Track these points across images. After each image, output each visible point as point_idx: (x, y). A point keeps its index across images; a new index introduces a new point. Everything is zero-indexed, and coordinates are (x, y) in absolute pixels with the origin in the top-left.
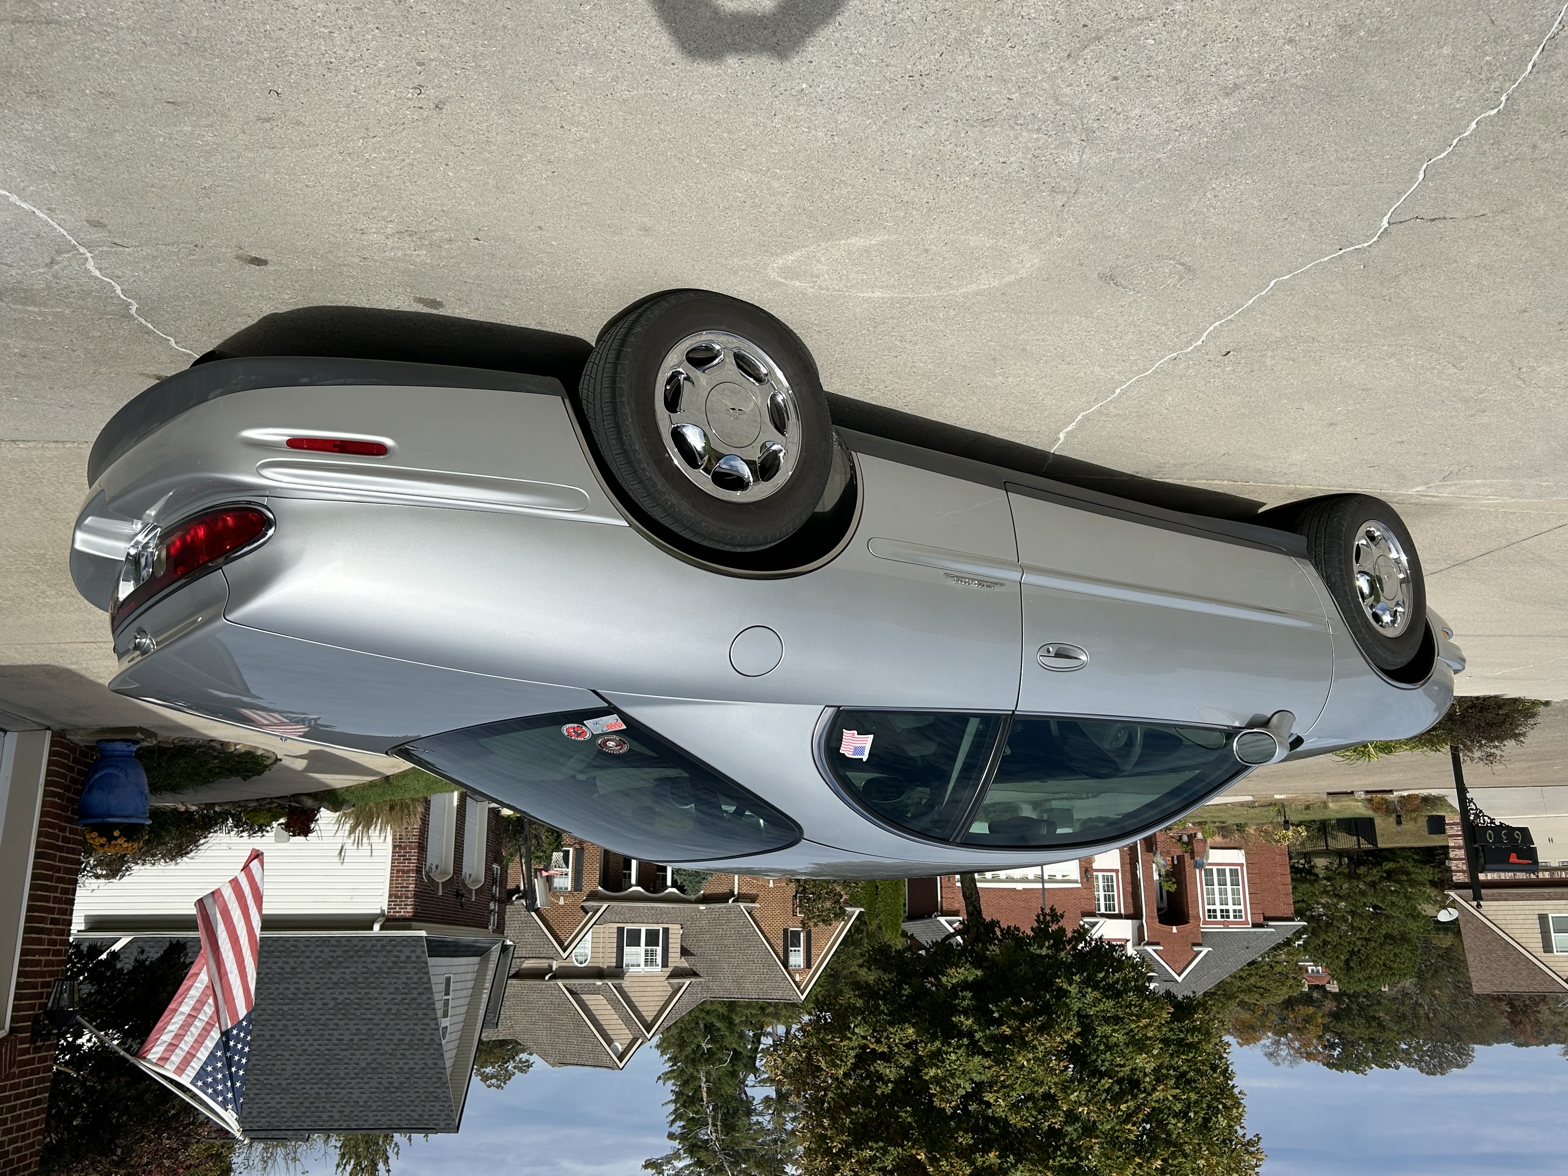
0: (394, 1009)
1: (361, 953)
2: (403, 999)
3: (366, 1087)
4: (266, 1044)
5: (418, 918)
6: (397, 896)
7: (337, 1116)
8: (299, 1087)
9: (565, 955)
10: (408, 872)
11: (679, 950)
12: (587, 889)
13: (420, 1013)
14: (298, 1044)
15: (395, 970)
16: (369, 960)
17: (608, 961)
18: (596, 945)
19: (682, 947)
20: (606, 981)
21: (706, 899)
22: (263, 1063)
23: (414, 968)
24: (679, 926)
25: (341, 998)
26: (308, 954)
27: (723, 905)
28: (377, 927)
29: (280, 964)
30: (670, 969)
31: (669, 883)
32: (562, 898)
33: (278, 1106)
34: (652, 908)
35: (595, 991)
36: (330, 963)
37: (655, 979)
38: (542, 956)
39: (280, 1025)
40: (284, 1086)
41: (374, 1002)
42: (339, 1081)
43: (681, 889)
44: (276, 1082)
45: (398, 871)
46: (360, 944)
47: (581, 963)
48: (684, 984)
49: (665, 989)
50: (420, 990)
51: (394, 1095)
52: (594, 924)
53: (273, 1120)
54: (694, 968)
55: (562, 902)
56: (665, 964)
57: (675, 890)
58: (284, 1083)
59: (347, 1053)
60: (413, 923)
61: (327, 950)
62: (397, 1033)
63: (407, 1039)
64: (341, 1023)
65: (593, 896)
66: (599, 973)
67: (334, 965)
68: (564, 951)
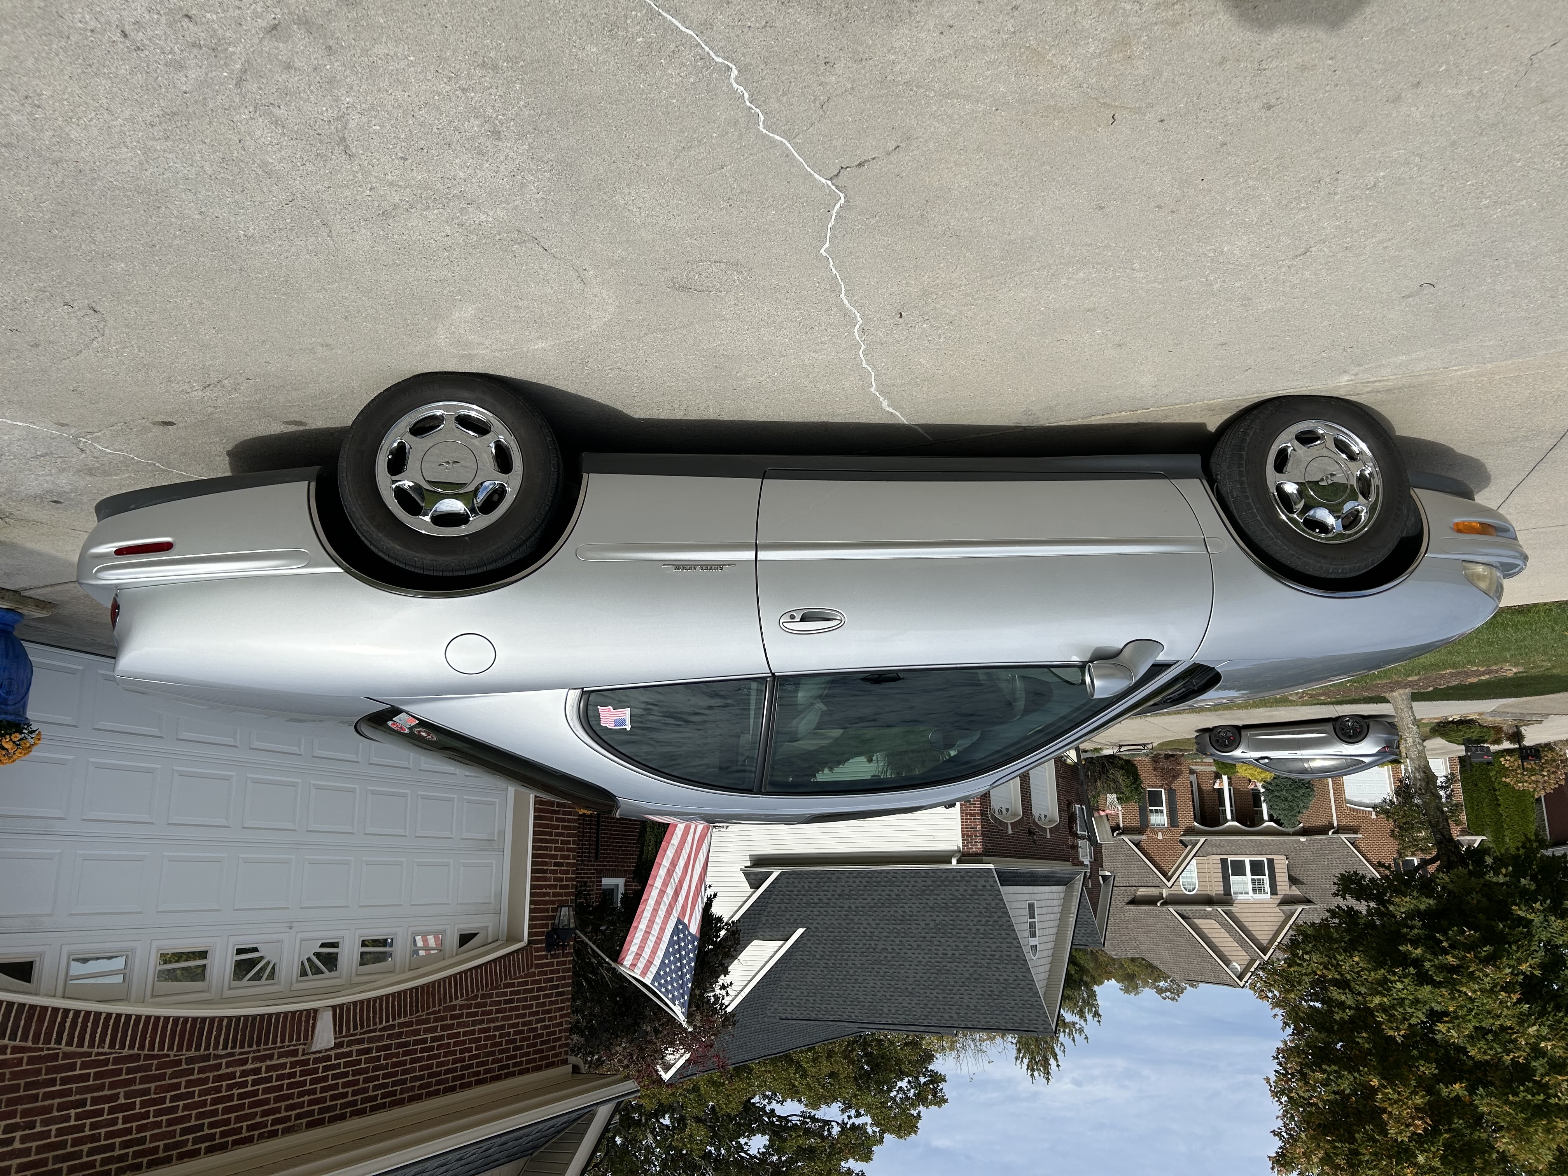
0: (982, 929)
1: (946, 883)
2: (987, 921)
3: (973, 993)
4: (890, 956)
5: (988, 852)
6: (968, 836)
7: (955, 1017)
8: (922, 991)
9: (1169, 884)
10: (974, 815)
11: (1287, 879)
12: (1183, 826)
13: (1003, 933)
14: (913, 956)
15: (976, 897)
16: (953, 889)
17: (1217, 889)
18: (1202, 875)
19: (1289, 875)
20: (1216, 907)
21: (1305, 832)
22: (891, 971)
23: (990, 895)
24: (1284, 857)
25: (938, 920)
26: (906, 883)
27: (1324, 837)
28: (954, 861)
29: (888, 892)
30: (1280, 897)
31: (1266, 817)
32: (1160, 834)
33: (910, 1006)
34: (1251, 841)
35: (1207, 916)
36: (924, 891)
37: (1266, 906)
38: (1150, 884)
39: (897, 940)
40: (910, 990)
41: (964, 923)
42: (950, 988)
43: (1277, 822)
44: (903, 987)
45: (966, 814)
46: (944, 875)
47: (1190, 891)
48: (1296, 910)
49: (1277, 915)
50: (1000, 914)
51: (997, 1002)
52: (1194, 856)
53: (908, 1017)
54: (1307, 896)
55: (1160, 837)
56: (1274, 892)
57: (1272, 824)
58: (910, 988)
59: (953, 965)
60: (984, 858)
61: (919, 880)
62: (988, 949)
63: (998, 954)
64: (943, 940)
65: (1190, 831)
66: (1209, 901)
67: (928, 892)
68: (1169, 881)
